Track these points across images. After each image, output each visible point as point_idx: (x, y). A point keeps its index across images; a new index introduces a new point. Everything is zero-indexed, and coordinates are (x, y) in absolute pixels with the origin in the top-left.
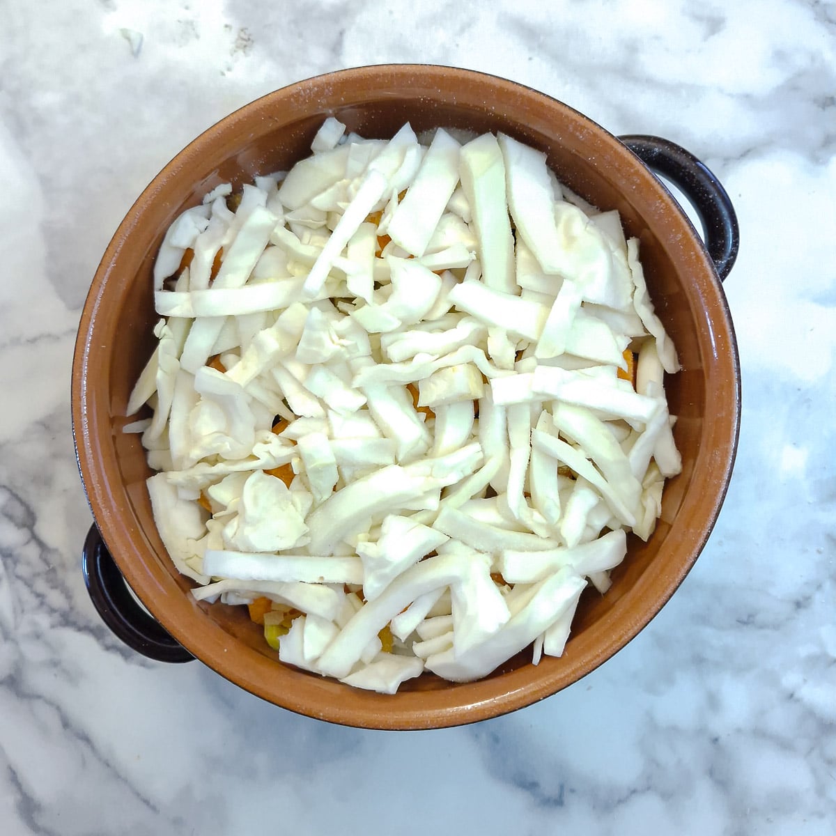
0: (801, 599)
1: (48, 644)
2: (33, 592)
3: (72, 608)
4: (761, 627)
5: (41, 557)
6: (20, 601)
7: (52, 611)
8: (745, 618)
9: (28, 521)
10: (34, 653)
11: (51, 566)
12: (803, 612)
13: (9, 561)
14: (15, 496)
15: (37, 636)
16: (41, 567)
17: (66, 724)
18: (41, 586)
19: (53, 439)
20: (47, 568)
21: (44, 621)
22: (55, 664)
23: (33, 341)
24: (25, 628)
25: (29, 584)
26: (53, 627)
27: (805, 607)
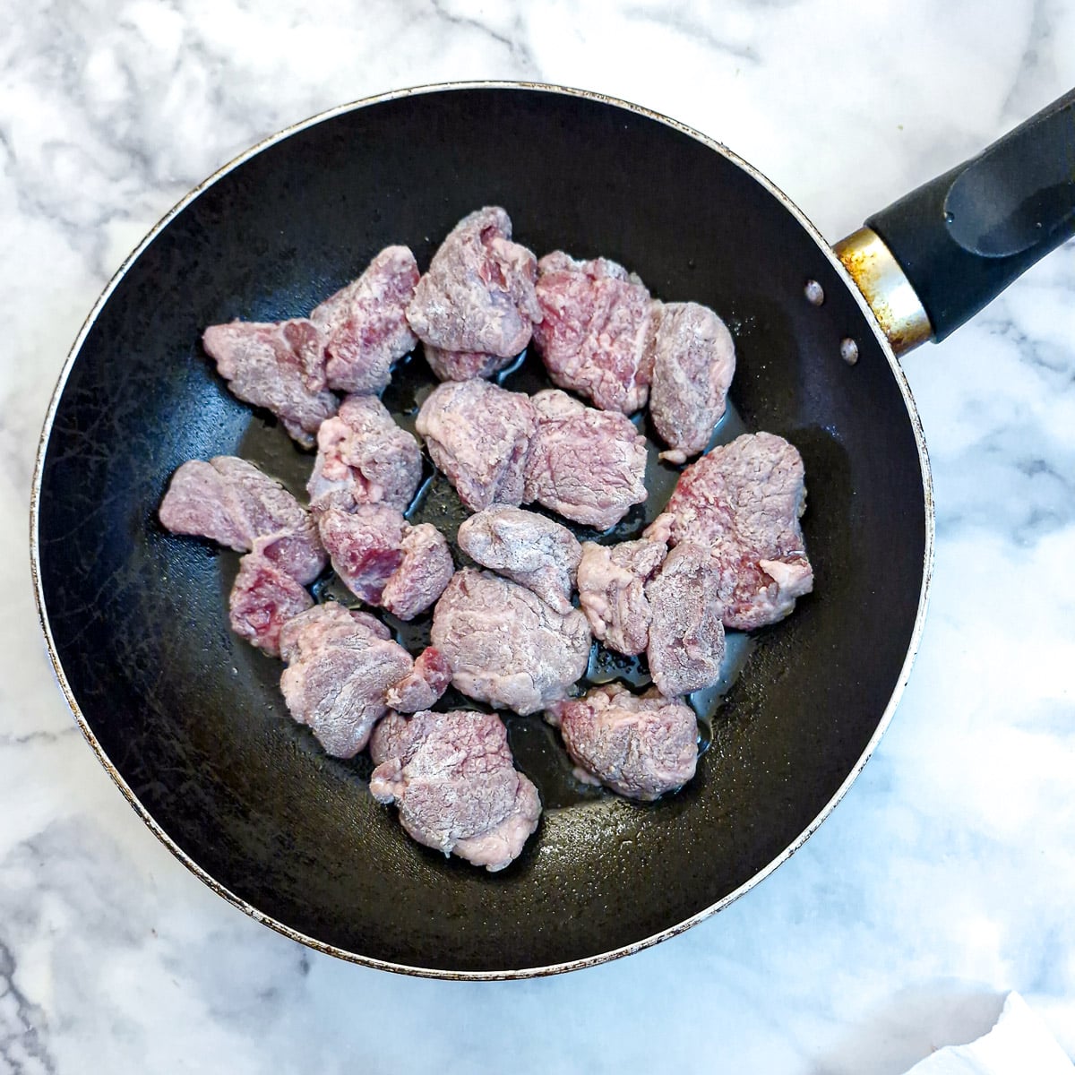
5: (19, 1014)
20: (26, 1030)
23: (24, 740)
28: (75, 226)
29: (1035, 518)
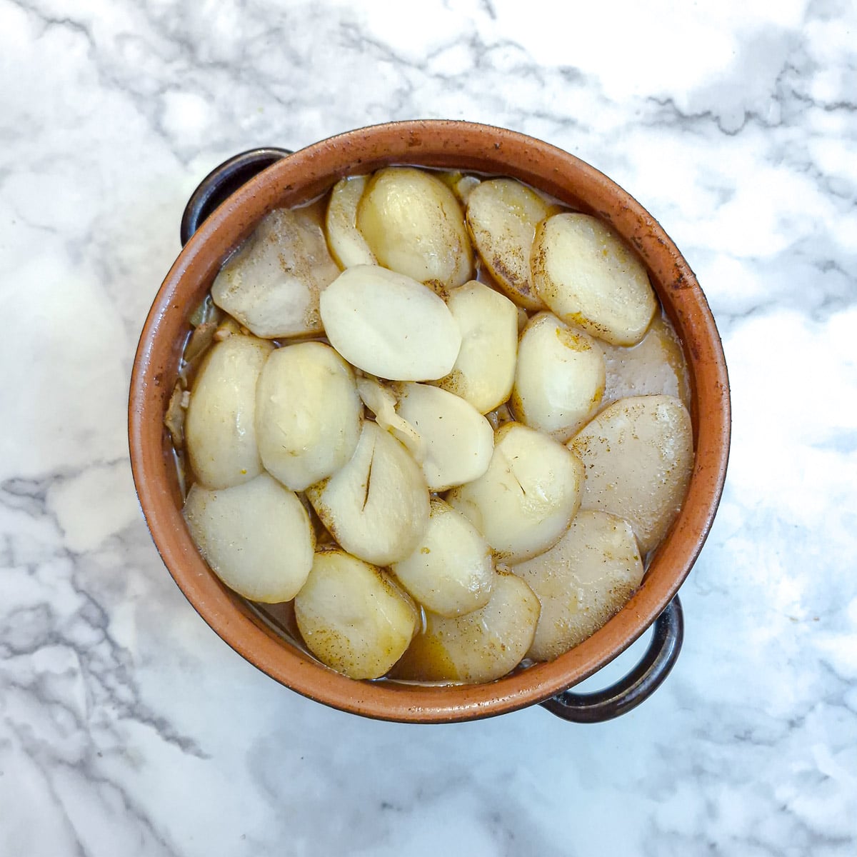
0: (795, 719)
1: (115, 733)
2: (103, 686)
3: (137, 702)
4: (758, 743)
6: (92, 694)
7: (120, 703)
8: (742, 734)
9: (103, 623)
10: (103, 741)
11: (121, 663)
12: (795, 730)
13: (84, 658)
14: (92, 600)
15: (106, 726)
16: (112, 664)
17: (128, 805)
18: (111, 681)
19: (127, 550)
21: (112, 713)
22: (120, 751)
24: (95, 718)
25: (101, 679)
26: (120, 717)
27: (798, 726)
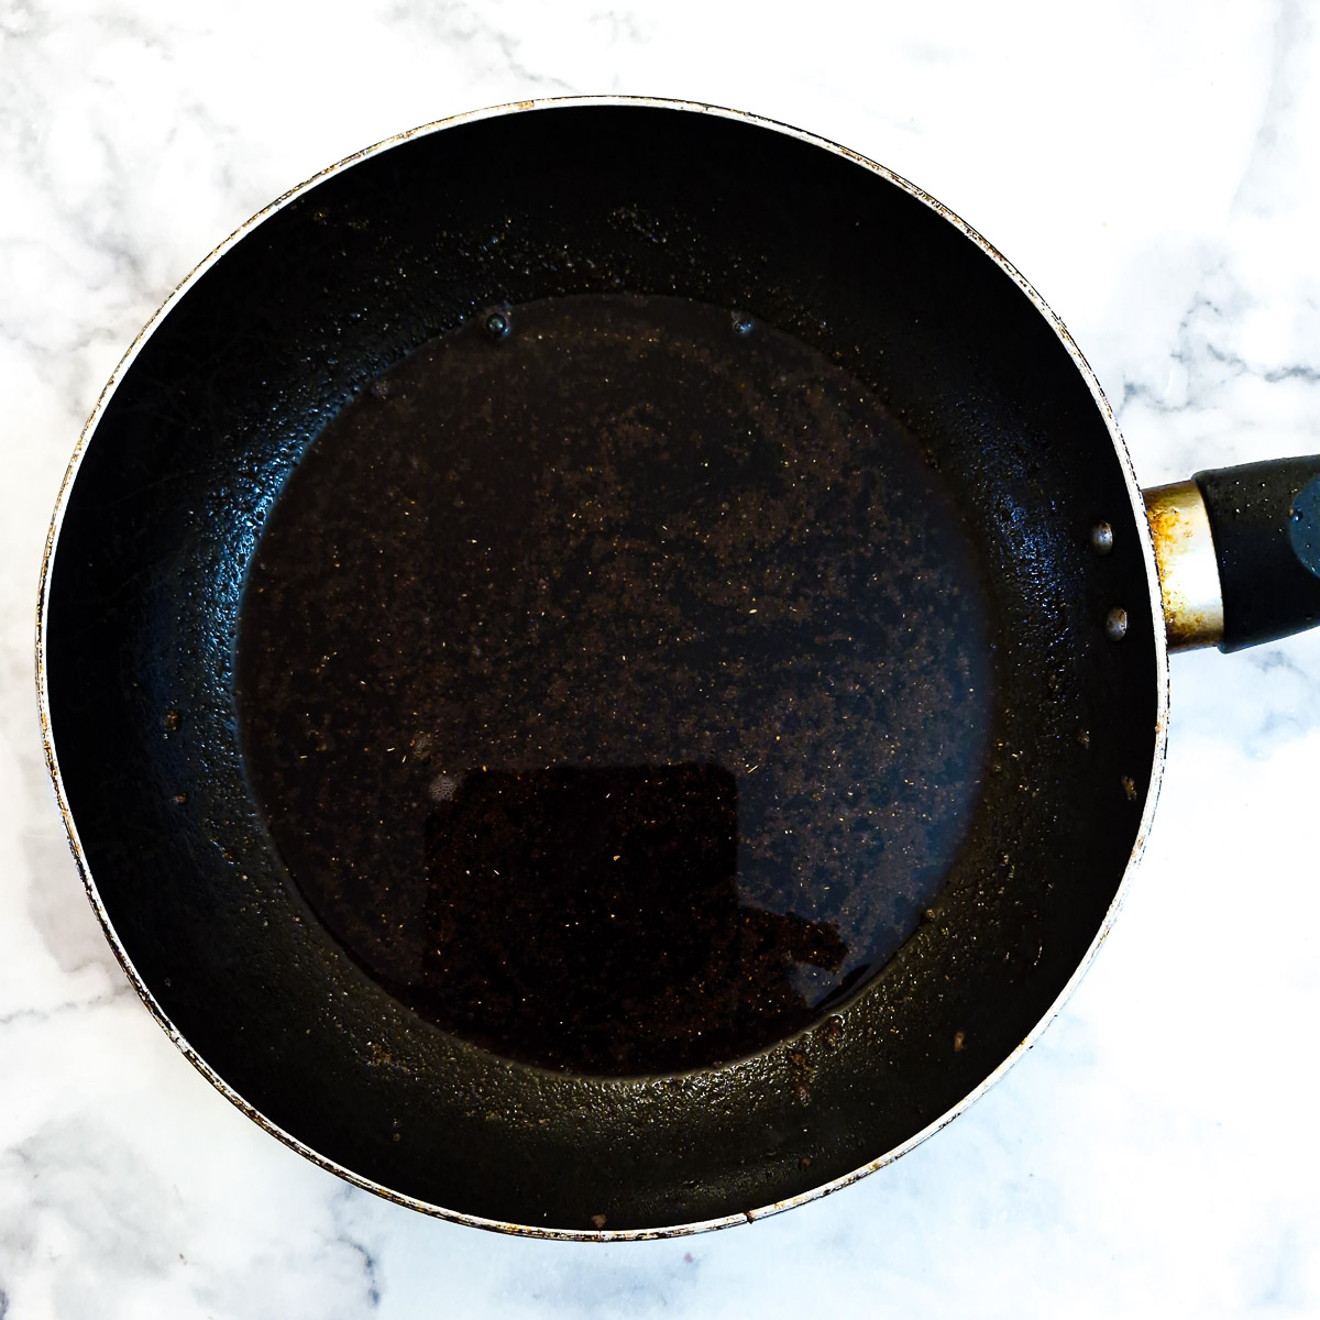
23: (7, 1020)
28: (44, 350)
29: (1270, 725)
